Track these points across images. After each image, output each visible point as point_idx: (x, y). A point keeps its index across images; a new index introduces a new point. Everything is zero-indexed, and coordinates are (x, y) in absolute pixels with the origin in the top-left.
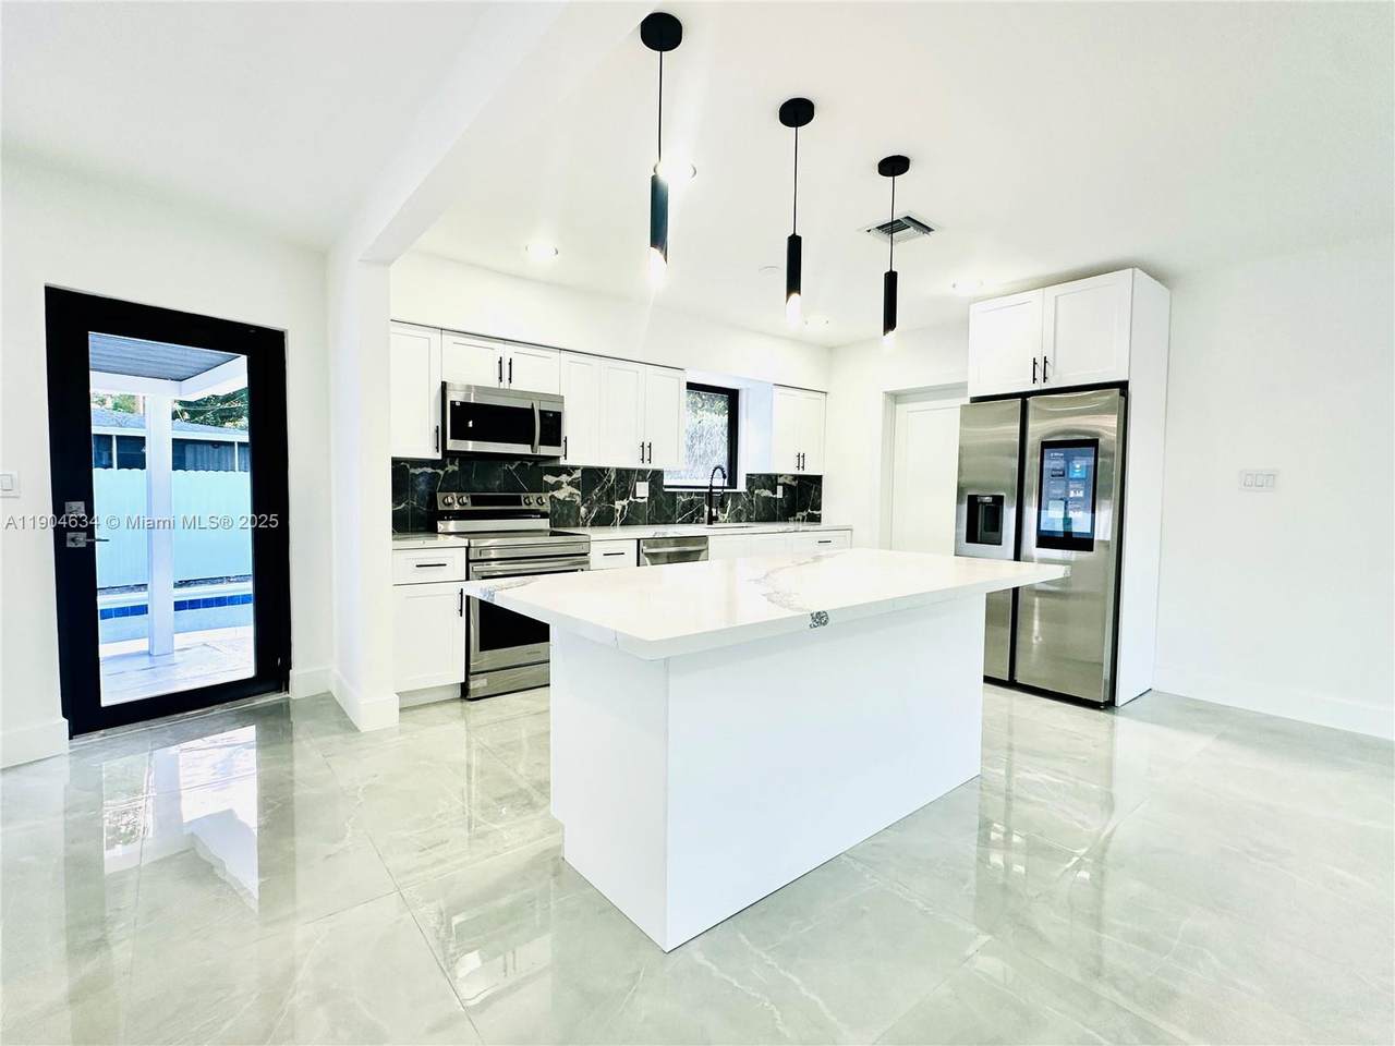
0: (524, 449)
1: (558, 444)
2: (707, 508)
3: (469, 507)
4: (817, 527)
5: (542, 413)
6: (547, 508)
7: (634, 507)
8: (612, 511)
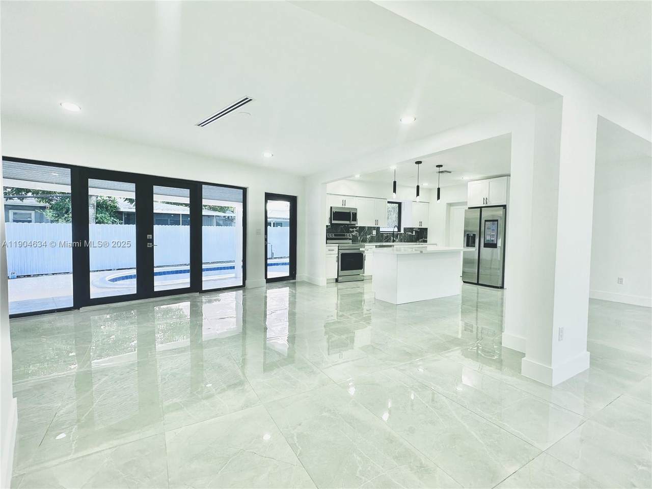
0: (348, 222)
1: (356, 221)
2: (392, 238)
3: (334, 237)
4: (426, 244)
5: (353, 213)
6: (351, 237)
7: (372, 237)
8: (367, 238)
